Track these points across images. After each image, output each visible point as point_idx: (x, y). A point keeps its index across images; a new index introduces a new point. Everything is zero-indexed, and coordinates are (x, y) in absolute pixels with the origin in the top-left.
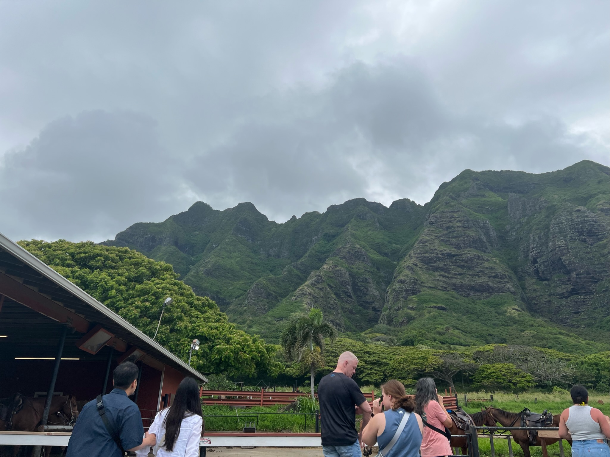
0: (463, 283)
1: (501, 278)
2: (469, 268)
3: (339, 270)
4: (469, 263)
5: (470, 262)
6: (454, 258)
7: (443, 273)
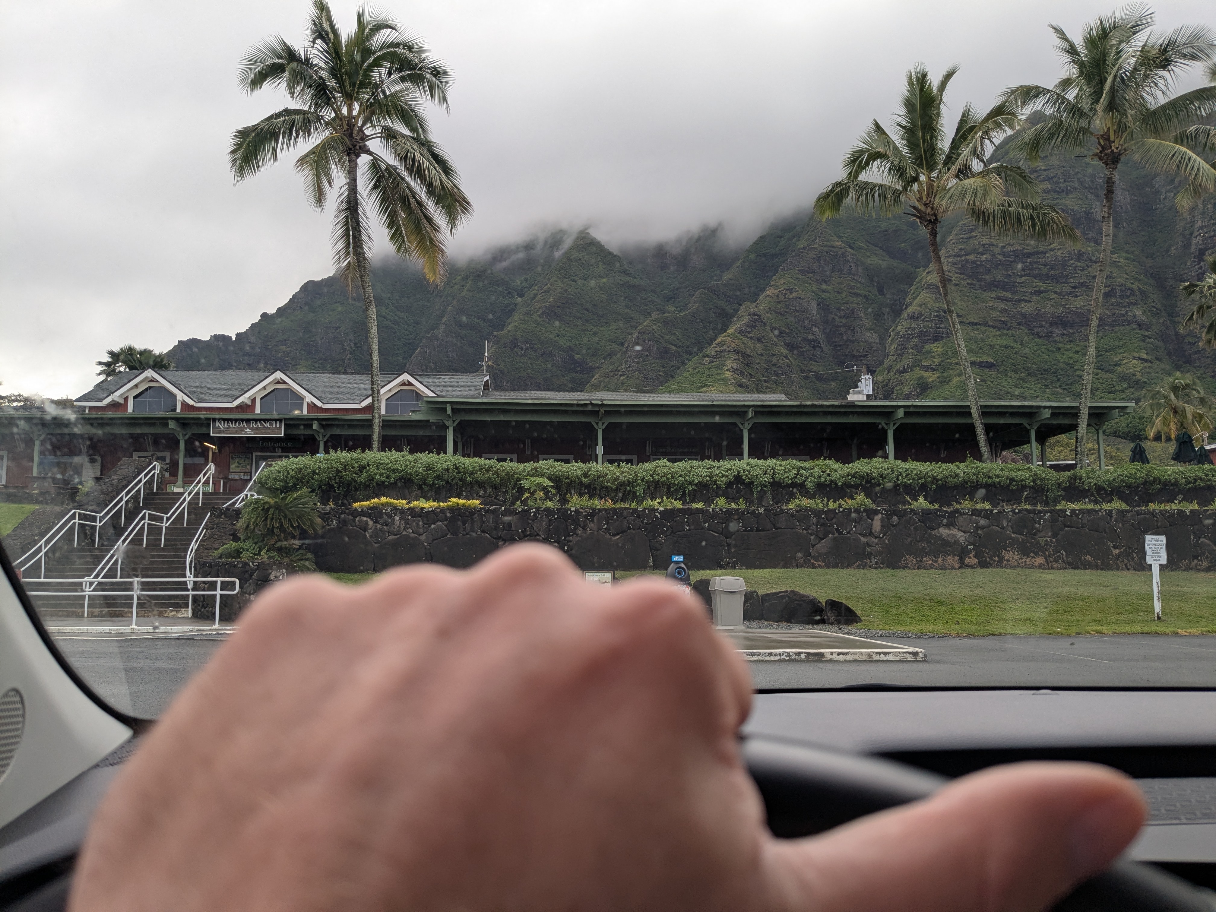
0: (1040, 310)
1: (1121, 297)
2: (1056, 279)
3: (797, 298)
4: (1058, 270)
5: (1060, 267)
6: (1028, 261)
7: (1002, 294)
